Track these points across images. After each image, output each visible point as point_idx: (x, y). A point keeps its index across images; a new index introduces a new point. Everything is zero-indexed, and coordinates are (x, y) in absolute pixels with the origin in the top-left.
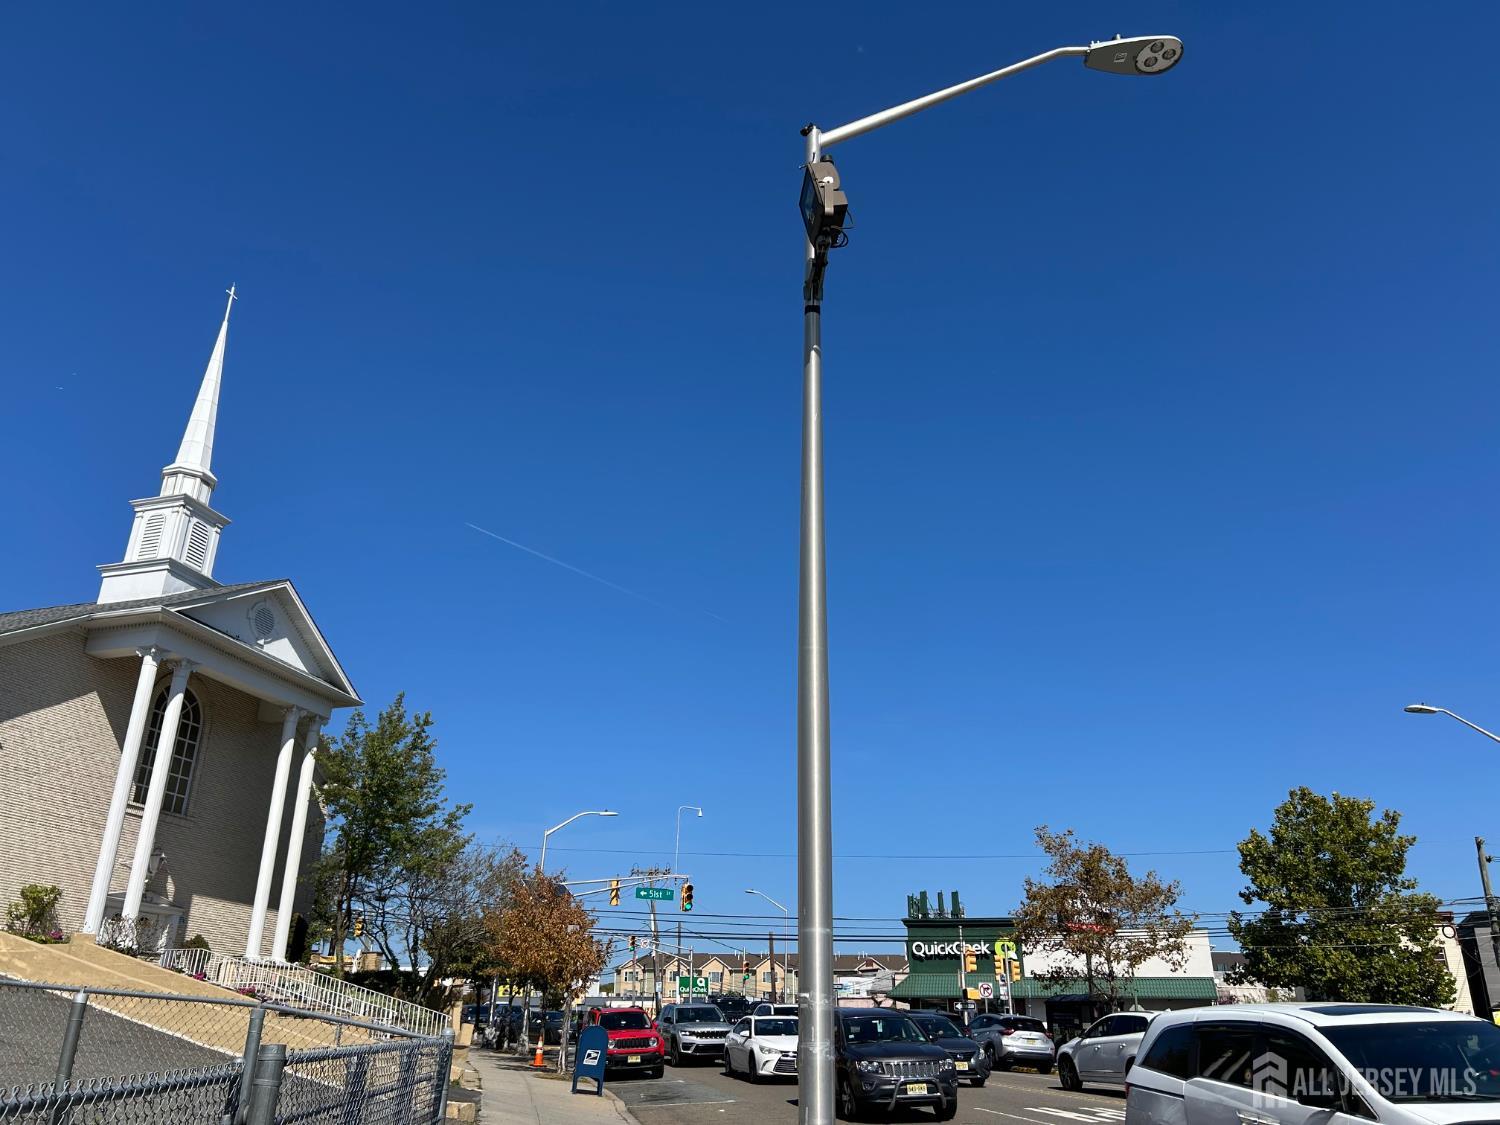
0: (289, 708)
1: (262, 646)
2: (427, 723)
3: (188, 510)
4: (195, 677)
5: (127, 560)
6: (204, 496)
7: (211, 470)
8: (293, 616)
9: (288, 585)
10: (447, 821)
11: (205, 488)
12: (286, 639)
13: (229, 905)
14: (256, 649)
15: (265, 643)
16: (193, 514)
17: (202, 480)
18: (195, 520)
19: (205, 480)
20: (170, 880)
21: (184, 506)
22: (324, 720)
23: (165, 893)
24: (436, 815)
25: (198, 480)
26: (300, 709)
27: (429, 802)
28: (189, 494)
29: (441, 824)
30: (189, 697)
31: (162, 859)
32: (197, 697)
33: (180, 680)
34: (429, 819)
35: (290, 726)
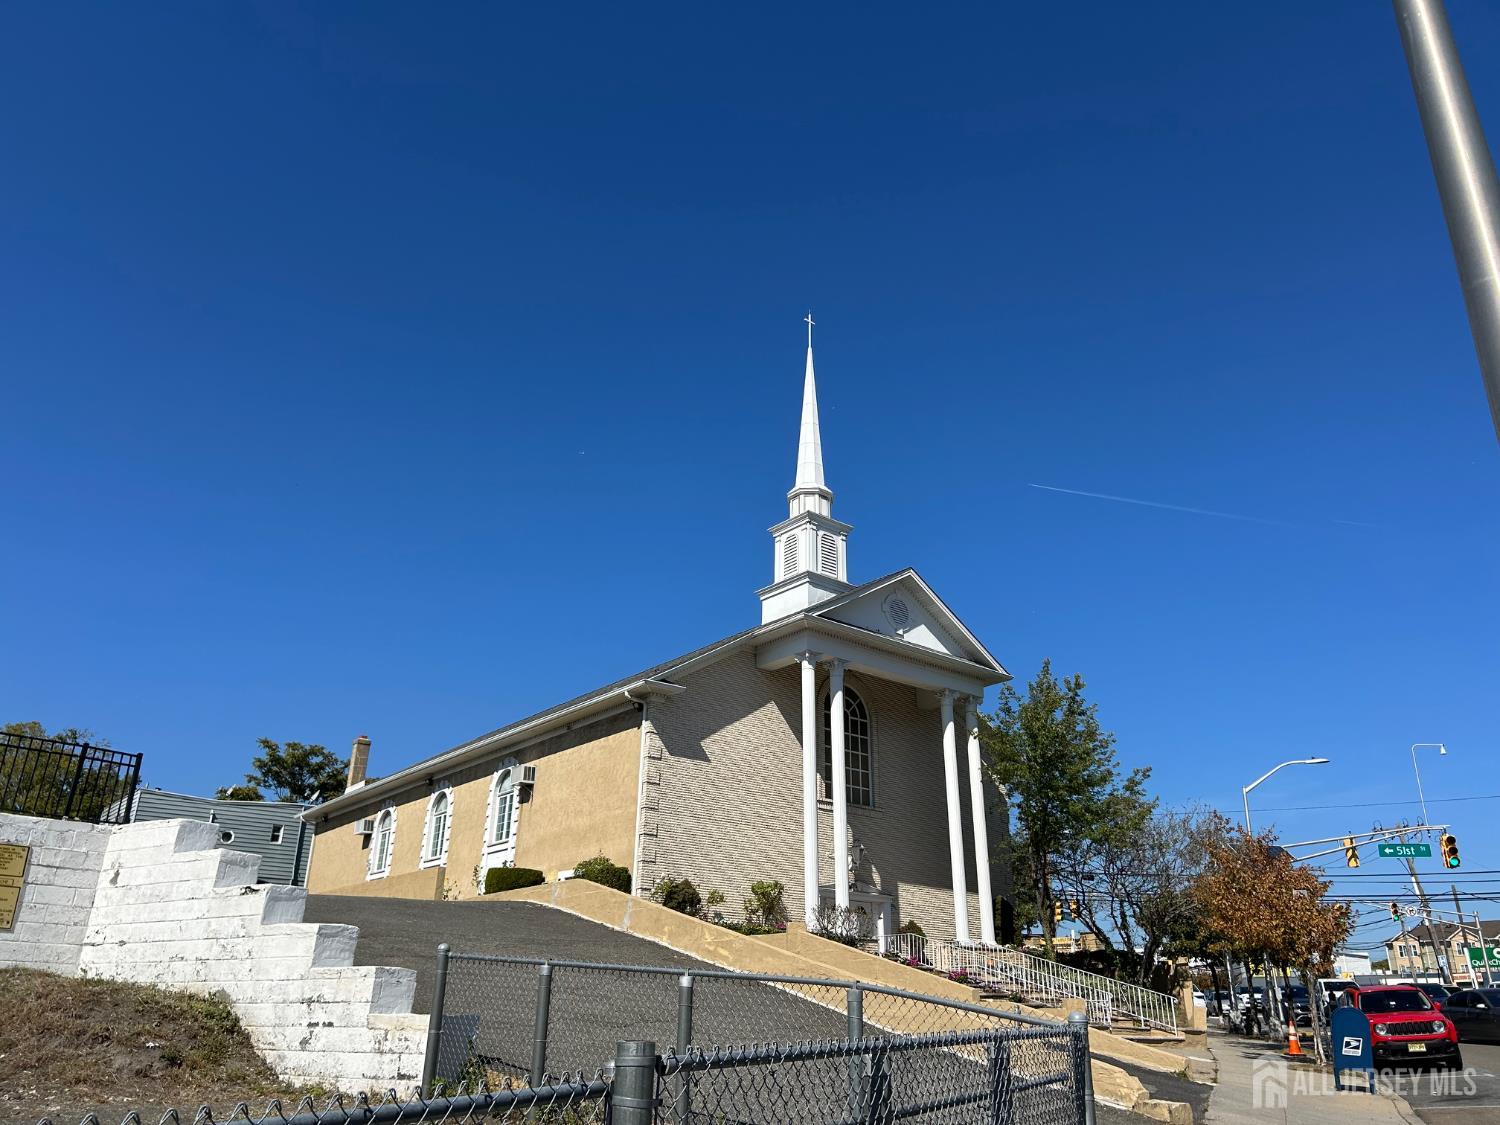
0: (942, 692)
1: (902, 636)
2: (1078, 686)
3: (814, 524)
4: (849, 674)
5: (777, 581)
6: (823, 509)
7: (826, 485)
8: (925, 603)
9: (912, 573)
10: (1127, 788)
11: (824, 502)
12: (923, 626)
13: (932, 891)
14: (897, 639)
15: (904, 632)
16: (819, 528)
17: (820, 495)
18: (821, 533)
19: (823, 495)
20: (874, 869)
21: (809, 522)
22: (978, 699)
23: (871, 882)
24: (1115, 783)
25: (817, 496)
26: (952, 692)
27: (1102, 768)
28: (812, 510)
29: (1121, 791)
30: (849, 695)
31: (862, 850)
32: (858, 694)
33: (836, 679)
34: (1108, 788)
35: (947, 710)
